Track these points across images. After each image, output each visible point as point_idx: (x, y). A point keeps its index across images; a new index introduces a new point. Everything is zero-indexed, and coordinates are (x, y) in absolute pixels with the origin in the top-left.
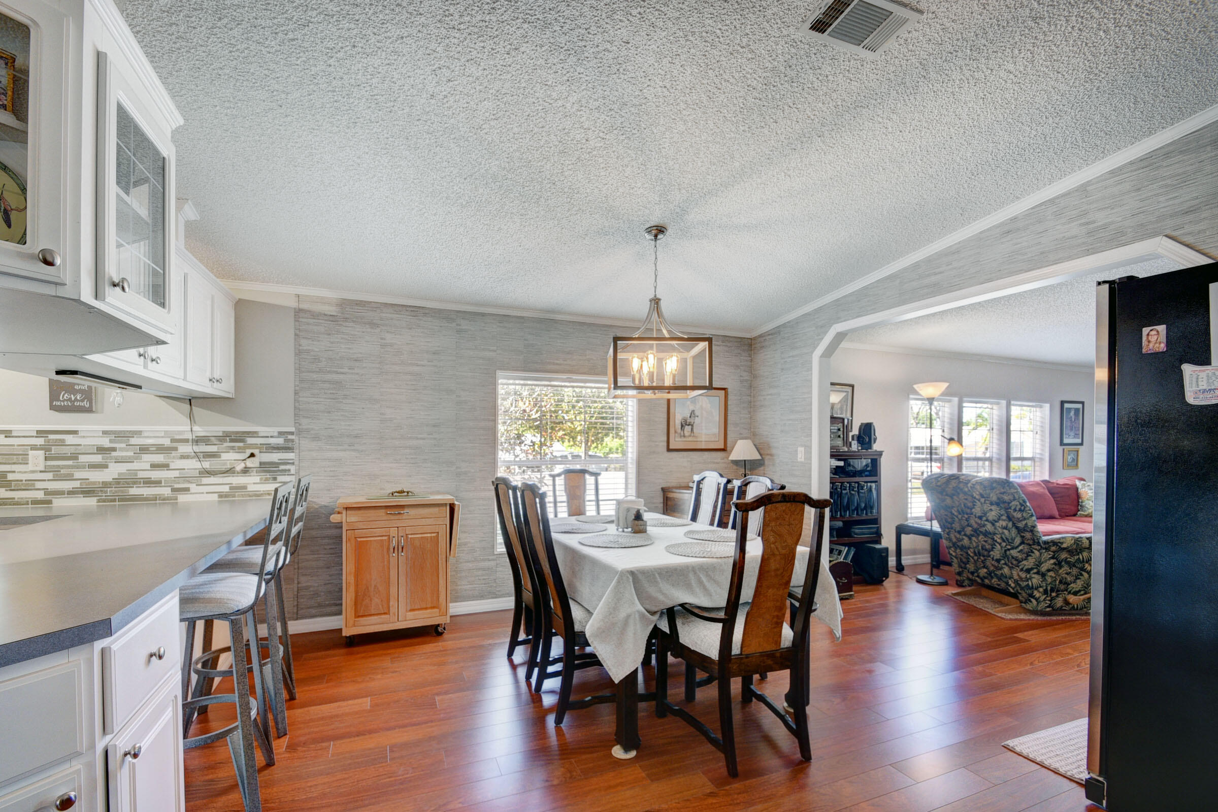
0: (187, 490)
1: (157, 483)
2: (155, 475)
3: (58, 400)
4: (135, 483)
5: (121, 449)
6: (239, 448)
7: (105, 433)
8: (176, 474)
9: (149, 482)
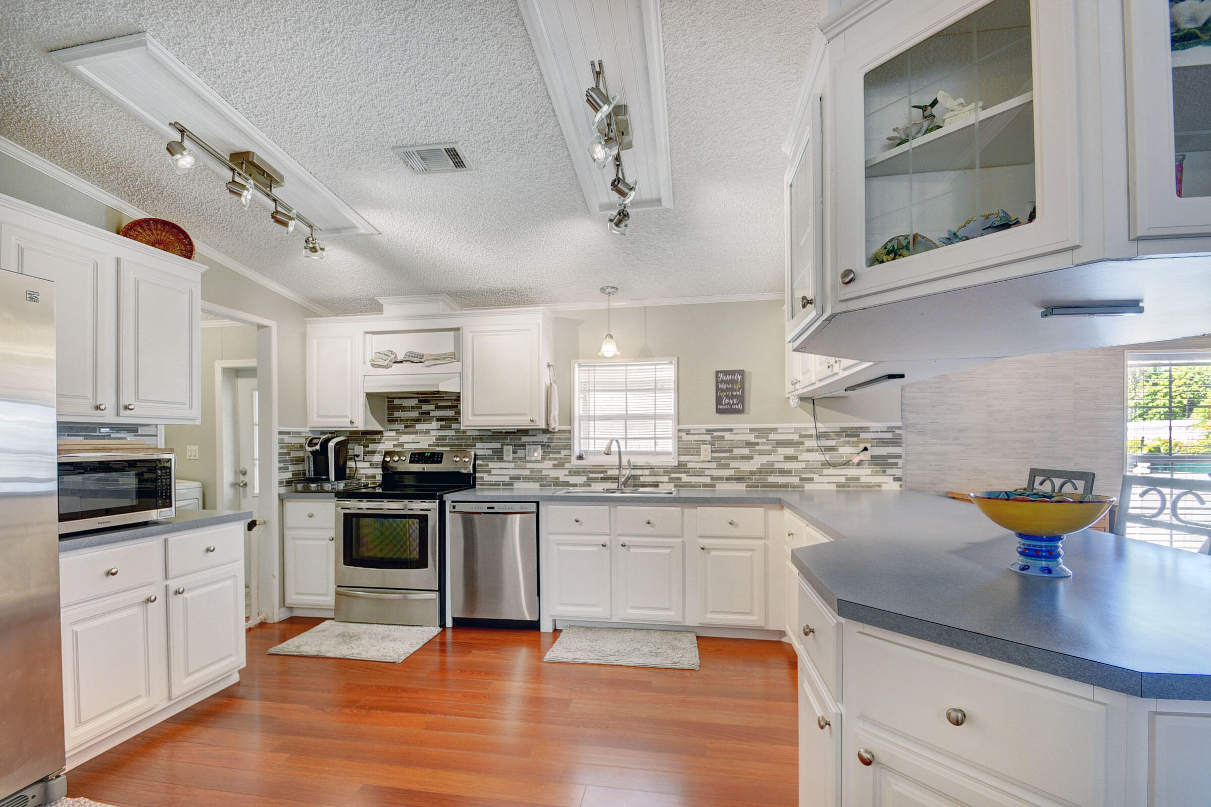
0: (811, 479)
1: (788, 473)
2: (787, 465)
3: (722, 404)
4: (772, 472)
5: (763, 444)
6: (853, 442)
7: (751, 430)
8: (803, 465)
9: (783, 472)
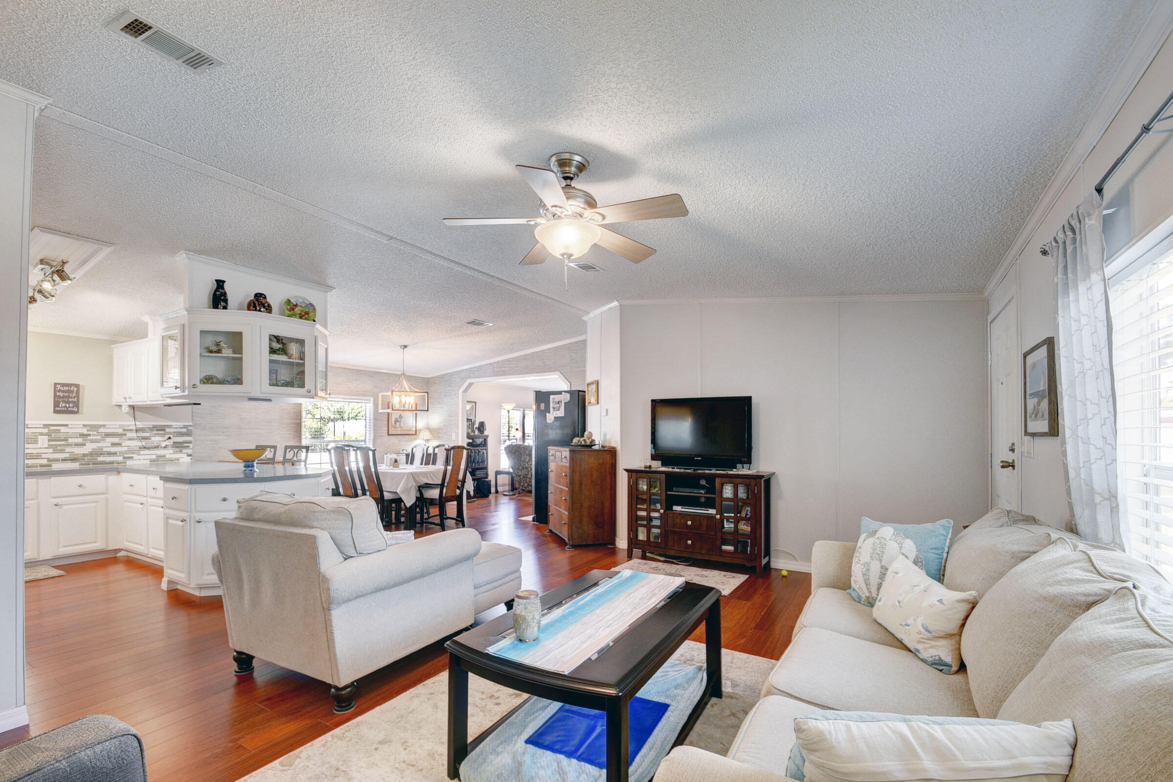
0: (132, 458)
1: (115, 454)
2: (113, 449)
3: (59, 407)
4: (102, 454)
5: (94, 435)
6: (161, 434)
7: (84, 426)
8: (126, 449)
9: (110, 454)
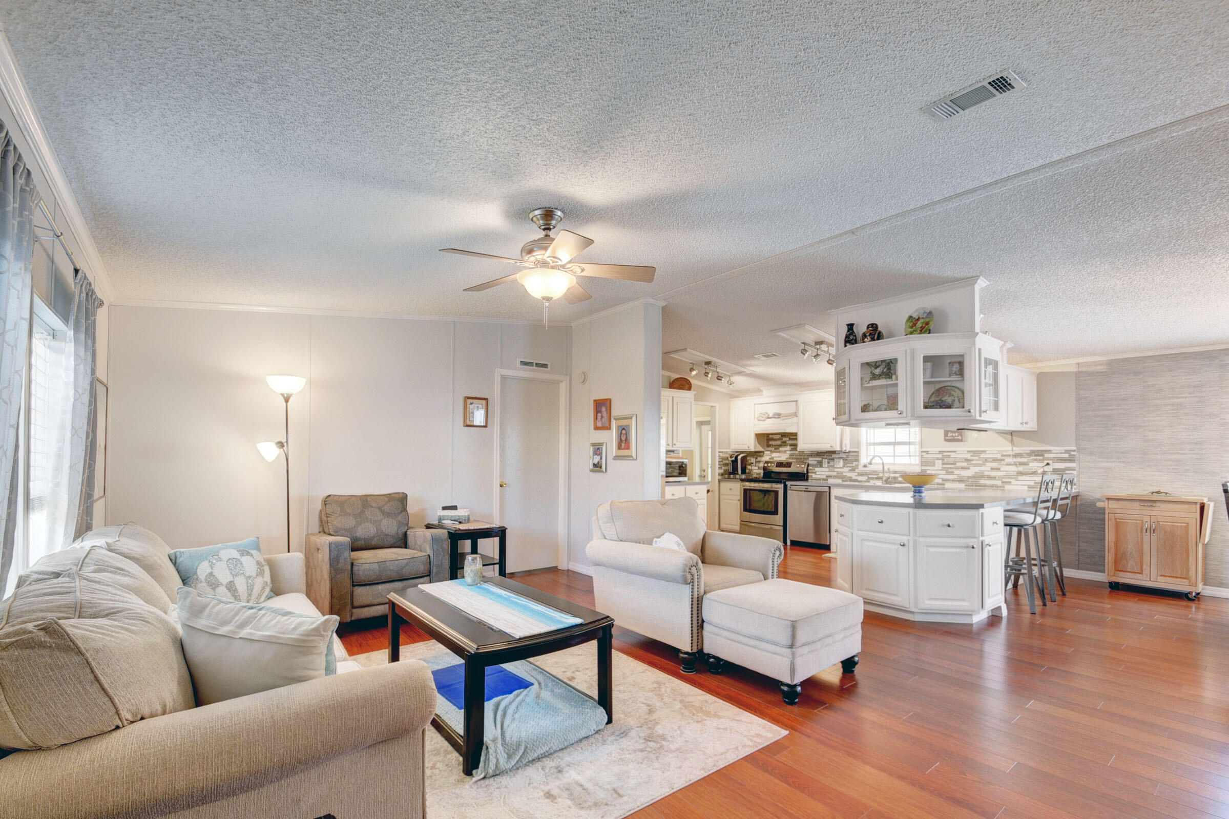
0: (1009, 483)
1: (994, 478)
2: (993, 474)
3: (949, 436)
4: (982, 478)
5: (976, 460)
6: (1040, 460)
7: (969, 451)
8: (1004, 473)
9: (989, 477)
